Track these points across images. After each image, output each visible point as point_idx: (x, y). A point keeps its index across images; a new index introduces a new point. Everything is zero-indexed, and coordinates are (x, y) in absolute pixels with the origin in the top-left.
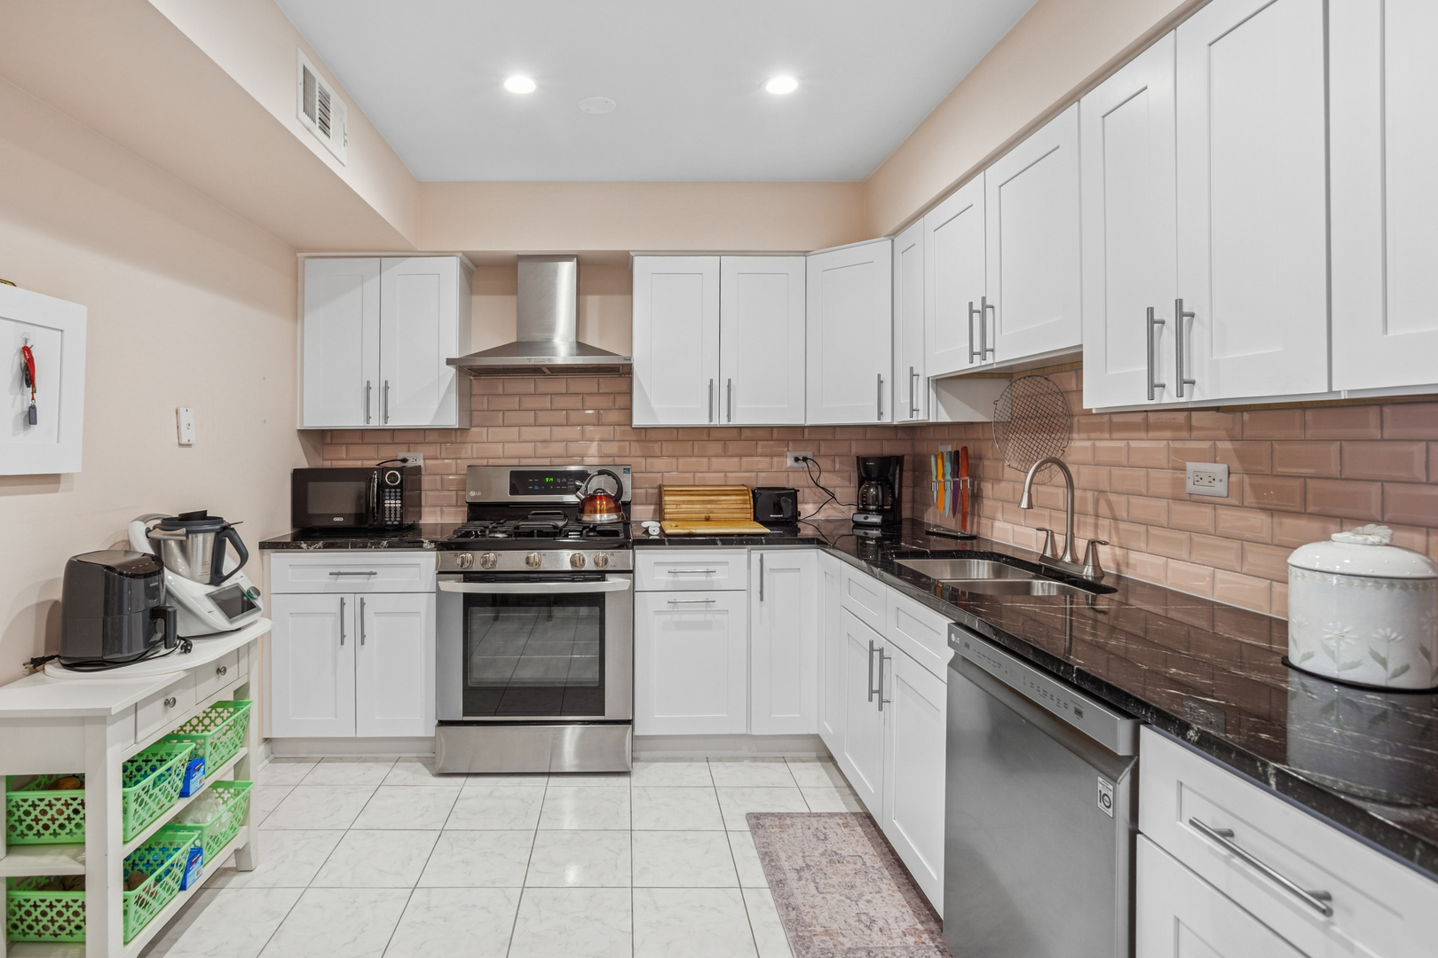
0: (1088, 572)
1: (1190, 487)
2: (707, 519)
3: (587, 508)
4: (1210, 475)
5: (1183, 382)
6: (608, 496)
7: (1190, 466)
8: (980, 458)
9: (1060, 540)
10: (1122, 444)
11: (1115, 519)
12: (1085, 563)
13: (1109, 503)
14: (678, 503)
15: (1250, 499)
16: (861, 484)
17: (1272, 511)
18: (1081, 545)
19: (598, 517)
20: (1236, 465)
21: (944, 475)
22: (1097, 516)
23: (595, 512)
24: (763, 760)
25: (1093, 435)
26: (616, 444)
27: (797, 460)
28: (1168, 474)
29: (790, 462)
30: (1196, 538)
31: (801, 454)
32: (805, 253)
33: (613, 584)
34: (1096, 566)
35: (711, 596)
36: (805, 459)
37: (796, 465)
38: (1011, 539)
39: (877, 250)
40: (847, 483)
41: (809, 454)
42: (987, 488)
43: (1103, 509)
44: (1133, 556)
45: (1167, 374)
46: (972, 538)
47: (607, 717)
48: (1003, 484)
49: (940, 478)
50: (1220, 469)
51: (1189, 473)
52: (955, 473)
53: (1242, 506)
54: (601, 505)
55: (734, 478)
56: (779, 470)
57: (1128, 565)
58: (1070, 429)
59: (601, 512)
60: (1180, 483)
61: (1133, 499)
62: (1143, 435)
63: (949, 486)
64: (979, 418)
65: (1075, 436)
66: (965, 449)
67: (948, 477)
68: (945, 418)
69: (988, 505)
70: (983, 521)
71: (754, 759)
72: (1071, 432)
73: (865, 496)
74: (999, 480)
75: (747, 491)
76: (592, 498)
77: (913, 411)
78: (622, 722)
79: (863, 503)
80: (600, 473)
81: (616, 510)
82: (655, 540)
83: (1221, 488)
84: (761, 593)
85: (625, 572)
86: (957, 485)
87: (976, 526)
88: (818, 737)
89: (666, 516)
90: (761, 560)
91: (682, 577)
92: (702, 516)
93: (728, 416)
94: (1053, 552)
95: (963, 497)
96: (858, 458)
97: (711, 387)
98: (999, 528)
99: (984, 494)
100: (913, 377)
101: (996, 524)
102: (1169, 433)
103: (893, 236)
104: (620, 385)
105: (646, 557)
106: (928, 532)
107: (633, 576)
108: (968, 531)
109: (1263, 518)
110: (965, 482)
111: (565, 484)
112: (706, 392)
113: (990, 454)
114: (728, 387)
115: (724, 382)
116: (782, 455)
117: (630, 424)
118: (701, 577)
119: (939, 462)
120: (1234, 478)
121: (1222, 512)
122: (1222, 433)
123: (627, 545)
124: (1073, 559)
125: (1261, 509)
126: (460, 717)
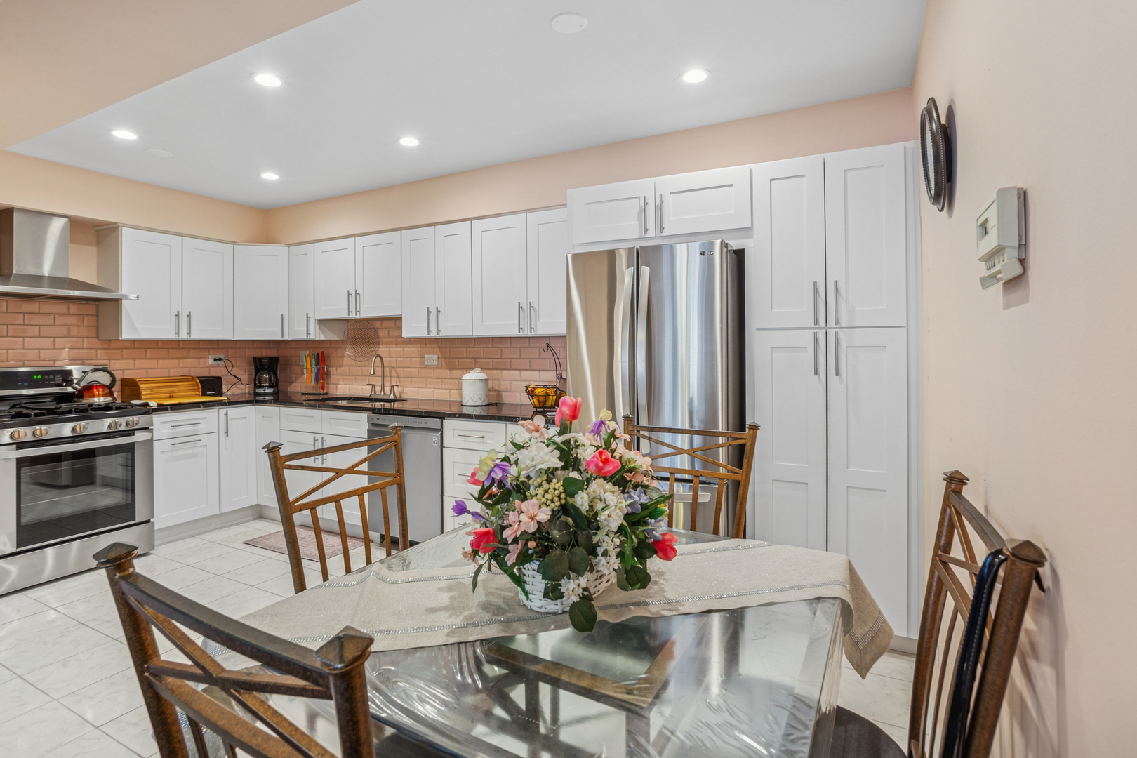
0: (392, 397)
1: (426, 363)
2: (171, 397)
3: (85, 394)
4: (432, 359)
5: (438, 331)
6: (103, 386)
7: (426, 356)
8: (329, 357)
9: (378, 389)
10: (401, 349)
11: (399, 377)
12: (391, 394)
13: (396, 372)
14: (151, 388)
15: (444, 366)
16: (256, 373)
17: (450, 369)
18: (387, 389)
19: (96, 399)
20: (440, 356)
21: (311, 365)
22: (391, 377)
23: (94, 396)
25: (389, 346)
26: (85, 351)
27: (215, 360)
28: (419, 359)
29: (211, 361)
30: (428, 380)
31: (218, 357)
32: (233, 243)
33: (139, 437)
34: (394, 395)
35: (197, 437)
36: (220, 359)
37: (215, 363)
38: (348, 392)
40: (244, 373)
41: (222, 357)
42: (333, 370)
43: (393, 373)
44: (406, 390)
45: (433, 327)
46: (327, 394)
47: (138, 520)
48: (342, 368)
49: (309, 367)
50: (435, 357)
51: (426, 359)
52: (317, 364)
53: (442, 368)
54: (98, 391)
55: (184, 372)
56: (208, 366)
57: (404, 393)
58: (379, 343)
59: (99, 396)
60: (422, 363)
61: (406, 369)
62: (409, 346)
63: (314, 370)
64: (338, 339)
65: (381, 346)
66: (323, 353)
67: (314, 366)
68: (322, 338)
69: (333, 378)
70: (331, 386)
72: (379, 345)
73: (260, 379)
74: (341, 366)
75: (193, 378)
76: (89, 388)
77: (308, 334)
78: (148, 521)
79: (260, 383)
80: (96, 370)
81: (111, 394)
82: (162, 408)
83: (435, 363)
84: (227, 432)
85: (148, 428)
86: (318, 370)
87: (328, 388)
88: (258, 505)
89: (143, 397)
90: (226, 415)
91: (179, 429)
92: (168, 395)
93: (189, 334)
94: (375, 394)
95: (322, 376)
96: (254, 358)
97: (177, 315)
98: (341, 388)
99: (332, 373)
100: (308, 318)
101: (339, 386)
102: (418, 345)
103: (289, 245)
104: (91, 308)
105: (157, 419)
106: (303, 394)
107: (151, 431)
108: (325, 391)
109: (448, 371)
110: (323, 368)
111: (53, 380)
112: (174, 319)
113: (335, 355)
114: (189, 316)
115: (185, 313)
116: (206, 358)
117: (97, 337)
118: (190, 428)
119: (308, 359)
120: (440, 360)
121: (436, 370)
122: (436, 345)
123: (148, 413)
124: (385, 394)
125: (447, 368)
126: (14, 550)
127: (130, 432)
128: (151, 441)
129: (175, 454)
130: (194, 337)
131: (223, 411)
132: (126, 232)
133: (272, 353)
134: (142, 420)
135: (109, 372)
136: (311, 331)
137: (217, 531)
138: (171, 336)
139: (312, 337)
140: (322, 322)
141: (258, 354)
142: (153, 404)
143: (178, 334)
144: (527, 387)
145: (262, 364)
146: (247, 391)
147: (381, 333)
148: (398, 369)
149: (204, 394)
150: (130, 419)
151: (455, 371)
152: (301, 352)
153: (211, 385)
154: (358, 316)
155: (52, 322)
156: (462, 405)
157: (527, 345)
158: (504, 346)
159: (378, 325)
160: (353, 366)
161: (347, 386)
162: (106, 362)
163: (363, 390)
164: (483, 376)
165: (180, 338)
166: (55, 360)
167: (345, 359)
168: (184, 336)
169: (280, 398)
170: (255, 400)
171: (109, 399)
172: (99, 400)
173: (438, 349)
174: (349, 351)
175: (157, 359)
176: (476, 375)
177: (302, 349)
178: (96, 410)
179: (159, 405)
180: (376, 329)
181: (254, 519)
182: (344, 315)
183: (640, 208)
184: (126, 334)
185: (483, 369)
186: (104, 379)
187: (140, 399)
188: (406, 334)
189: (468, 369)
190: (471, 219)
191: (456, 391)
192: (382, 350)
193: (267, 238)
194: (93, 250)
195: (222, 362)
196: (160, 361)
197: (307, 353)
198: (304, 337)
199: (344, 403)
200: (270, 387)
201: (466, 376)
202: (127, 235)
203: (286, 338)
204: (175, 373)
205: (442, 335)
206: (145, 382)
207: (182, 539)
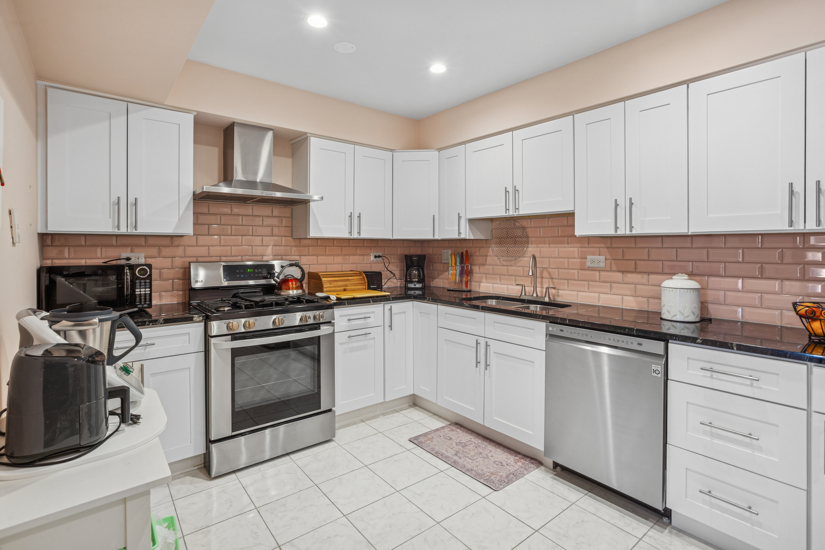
0: (547, 300)
1: (589, 265)
2: (345, 290)
3: (283, 287)
4: (598, 259)
5: (631, 227)
6: (296, 279)
7: (589, 257)
8: (471, 256)
11: (552, 278)
12: (545, 296)
13: (549, 273)
14: (330, 282)
15: (614, 268)
16: (407, 270)
17: (623, 272)
18: (540, 290)
19: (291, 292)
20: (609, 256)
21: (456, 264)
22: (542, 278)
23: (289, 289)
24: (388, 413)
25: (540, 246)
26: (283, 248)
27: (376, 257)
28: (578, 260)
29: (372, 258)
30: (591, 283)
31: (377, 254)
32: (392, 150)
33: (324, 330)
34: (549, 297)
35: (367, 331)
36: (379, 257)
37: (375, 259)
38: (491, 290)
39: (432, 155)
40: (396, 269)
41: (381, 254)
42: (476, 269)
43: (545, 274)
44: (561, 292)
45: (622, 223)
46: (470, 291)
47: (322, 410)
48: (486, 267)
49: (453, 264)
50: (602, 258)
51: (588, 260)
52: (461, 262)
53: (611, 271)
54: (292, 284)
55: (353, 267)
56: (370, 262)
57: (558, 296)
58: (528, 243)
59: (293, 289)
60: (583, 264)
61: (561, 270)
62: (566, 245)
63: (458, 268)
64: (483, 238)
65: (530, 246)
66: (467, 251)
67: (458, 264)
68: (472, 237)
69: (476, 276)
70: (473, 283)
71: (384, 414)
72: (528, 244)
73: (410, 275)
74: (484, 265)
75: (360, 273)
76: (286, 281)
77: (459, 233)
78: (330, 410)
79: (410, 278)
80: (291, 265)
81: (301, 287)
82: (341, 302)
83: (602, 265)
84: (391, 326)
85: (330, 322)
86: (462, 268)
87: (471, 285)
88: (414, 395)
89: (325, 290)
90: (391, 309)
91: (353, 322)
92: (342, 288)
93: (359, 233)
94: (525, 295)
95: (466, 273)
96: (406, 256)
97: (350, 216)
98: (484, 286)
99: (474, 271)
100: (460, 217)
101: (482, 284)
102: (578, 245)
103: (440, 150)
104: (286, 211)
105: (338, 312)
106: (448, 290)
107: (333, 325)
108: (468, 289)
109: (620, 274)
110: (467, 266)
111: (261, 273)
112: (347, 219)
113: (478, 254)
114: (359, 217)
115: (356, 214)
116: (369, 255)
117: (292, 236)
118: (362, 321)
119: (453, 257)
120: (609, 262)
121: (602, 273)
122: (603, 245)
123: (331, 307)
124: (537, 296)
125: (619, 271)
126: (230, 433)
127: (316, 326)
128: (333, 333)
129: (350, 345)
130: (364, 235)
131: (388, 306)
132: (313, 141)
133: (419, 251)
134: (325, 314)
135: (300, 268)
136: (462, 231)
137: (381, 417)
138: (346, 235)
139: (463, 236)
140: (472, 221)
141: (407, 252)
142: (333, 298)
143: (350, 233)
145: (412, 261)
146: (399, 285)
147: (530, 232)
148: (552, 270)
149: (369, 288)
150: (317, 313)
151: (629, 275)
152: (443, 251)
153: (373, 279)
154: (516, 214)
155: (261, 223)
156: (662, 319)
159: (525, 223)
160: (498, 265)
161: (491, 285)
162: (297, 258)
163: (511, 289)
164: (694, 284)
165: (352, 237)
166: (263, 256)
167: (488, 258)
168: (355, 235)
169: (427, 295)
170: (405, 295)
171: (300, 291)
172: (293, 293)
173: (605, 250)
174: (493, 251)
175: (334, 255)
176: (680, 282)
177: (444, 248)
178: (292, 303)
179: (338, 299)
180: (524, 228)
181: (410, 406)
182: (501, 213)
184: (313, 233)
185: (691, 275)
186: (296, 272)
187: (322, 291)
188: (579, 231)
189: (671, 274)
190: (687, 82)
191: (631, 298)
192: (531, 250)
193: (419, 145)
194: (290, 160)
195: (380, 259)
196: (336, 257)
197: (450, 251)
198: (456, 236)
199: (492, 303)
200: (419, 282)
201: (667, 283)
202: (315, 143)
203: (437, 237)
204: (347, 267)
206: (327, 276)
207: (355, 423)
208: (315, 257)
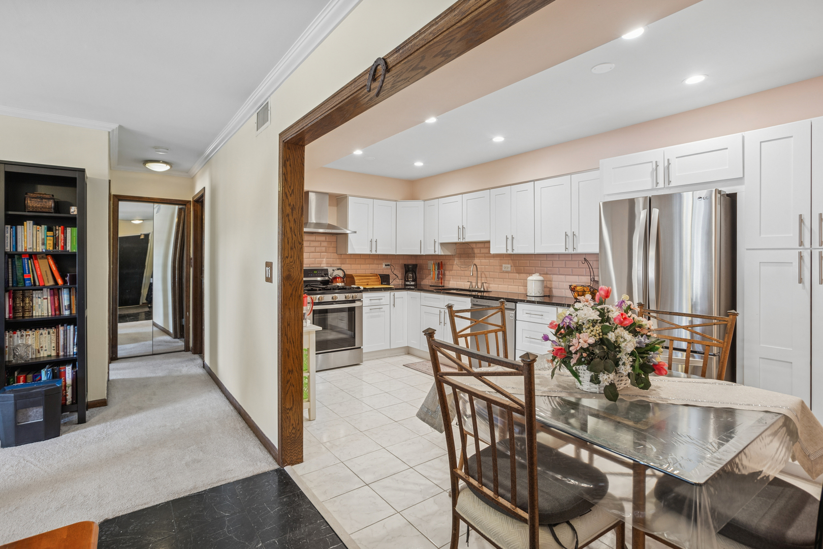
0: (482, 289)
1: (503, 269)
2: (367, 285)
3: (334, 281)
4: (507, 267)
5: (513, 250)
6: (340, 277)
7: (503, 265)
8: (445, 265)
9: (474, 284)
10: (488, 261)
11: (486, 278)
12: (481, 287)
13: (485, 274)
14: (359, 279)
15: (515, 271)
16: (406, 273)
17: (519, 273)
18: (479, 285)
19: (338, 284)
20: (512, 265)
21: (435, 270)
22: (482, 277)
23: (337, 282)
24: (392, 356)
26: (332, 259)
27: (386, 265)
28: (499, 267)
29: (384, 266)
30: (504, 280)
31: (387, 264)
32: (396, 201)
33: (357, 304)
34: (484, 288)
35: (380, 307)
36: (388, 265)
37: (386, 267)
39: (419, 204)
40: (400, 273)
41: (389, 263)
42: (447, 273)
43: (483, 275)
44: (491, 285)
45: (509, 248)
46: (443, 286)
47: (356, 347)
48: (453, 271)
49: (433, 270)
50: (509, 266)
51: (503, 267)
52: (438, 269)
53: (513, 273)
54: (339, 280)
55: (372, 271)
56: (383, 269)
58: (474, 257)
59: (339, 282)
60: (501, 269)
61: (491, 273)
62: (493, 259)
63: (436, 272)
64: (450, 254)
65: (475, 259)
66: (441, 262)
68: (442, 254)
69: (447, 277)
70: (446, 282)
71: (389, 357)
73: (407, 277)
74: (451, 270)
75: (376, 275)
76: (335, 278)
77: (435, 251)
78: (360, 348)
79: (407, 279)
80: (338, 269)
81: (343, 282)
82: (366, 290)
83: (509, 269)
84: (394, 305)
85: (360, 300)
86: (439, 272)
87: (444, 283)
88: (408, 346)
89: (356, 284)
90: (394, 295)
91: (373, 301)
92: (366, 283)
93: (376, 251)
94: (472, 287)
95: (441, 276)
96: (405, 265)
97: (371, 241)
98: (452, 283)
99: (446, 274)
100: (435, 242)
101: (451, 282)
102: (499, 259)
103: (425, 200)
104: (333, 238)
105: (365, 295)
106: (431, 286)
107: (362, 301)
108: (443, 285)
109: (517, 275)
110: (442, 271)
111: (321, 274)
112: (369, 243)
113: (448, 263)
114: (376, 241)
115: (374, 240)
116: (382, 264)
117: (337, 253)
118: (377, 301)
119: (433, 266)
120: (512, 268)
121: (510, 274)
122: (510, 259)
123: (361, 292)
124: (478, 287)
125: (517, 273)
127: (353, 301)
128: (362, 306)
129: (371, 314)
130: (379, 252)
131: (392, 293)
132: (351, 199)
133: (413, 262)
134: (358, 295)
135: (343, 271)
136: (437, 250)
138: (368, 252)
139: (437, 253)
140: (442, 244)
141: (406, 263)
142: (362, 288)
143: (371, 251)
144: (570, 286)
145: (408, 268)
146: (401, 283)
147: (476, 251)
148: (486, 273)
149: (382, 284)
150: (354, 294)
151: (521, 275)
152: (429, 262)
153: (385, 279)
154: (464, 241)
155: (319, 245)
156: (527, 296)
157: (570, 259)
158: (555, 259)
159: (474, 246)
160: (459, 270)
161: (455, 282)
162: (340, 265)
163: (465, 285)
164: (541, 278)
165: (372, 253)
166: (321, 264)
167: (454, 266)
168: (374, 252)
169: (418, 288)
170: (405, 288)
171: (343, 284)
172: (340, 284)
173: (511, 261)
174: (456, 261)
175: (360, 264)
176: (536, 277)
177: (429, 260)
178: (339, 289)
179: (364, 288)
180: (472, 248)
181: (406, 354)
182: (456, 240)
183: (653, 169)
184: (350, 251)
185: (540, 274)
186: (341, 274)
187: (355, 285)
188: (492, 252)
189: (531, 274)
190: (534, 181)
191: (522, 287)
192: (477, 261)
193: (413, 197)
194: (336, 208)
195: (389, 267)
196: (362, 265)
197: (432, 262)
198: (432, 253)
199: (455, 291)
200: (412, 281)
201: (530, 278)
202: (351, 200)
203: (422, 253)
204: (368, 272)
205: (515, 252)
206: (357, 276)
207: (373, 359)
208: (350, 265)
